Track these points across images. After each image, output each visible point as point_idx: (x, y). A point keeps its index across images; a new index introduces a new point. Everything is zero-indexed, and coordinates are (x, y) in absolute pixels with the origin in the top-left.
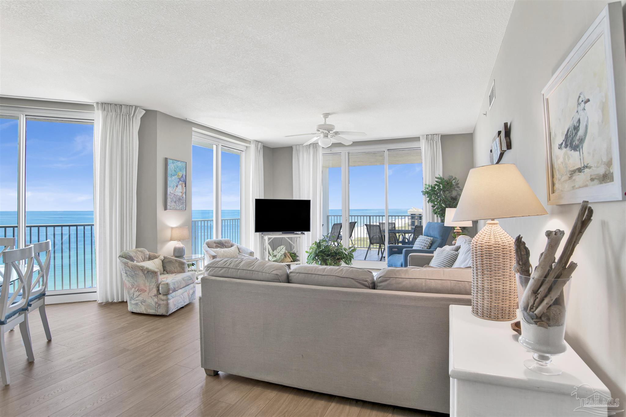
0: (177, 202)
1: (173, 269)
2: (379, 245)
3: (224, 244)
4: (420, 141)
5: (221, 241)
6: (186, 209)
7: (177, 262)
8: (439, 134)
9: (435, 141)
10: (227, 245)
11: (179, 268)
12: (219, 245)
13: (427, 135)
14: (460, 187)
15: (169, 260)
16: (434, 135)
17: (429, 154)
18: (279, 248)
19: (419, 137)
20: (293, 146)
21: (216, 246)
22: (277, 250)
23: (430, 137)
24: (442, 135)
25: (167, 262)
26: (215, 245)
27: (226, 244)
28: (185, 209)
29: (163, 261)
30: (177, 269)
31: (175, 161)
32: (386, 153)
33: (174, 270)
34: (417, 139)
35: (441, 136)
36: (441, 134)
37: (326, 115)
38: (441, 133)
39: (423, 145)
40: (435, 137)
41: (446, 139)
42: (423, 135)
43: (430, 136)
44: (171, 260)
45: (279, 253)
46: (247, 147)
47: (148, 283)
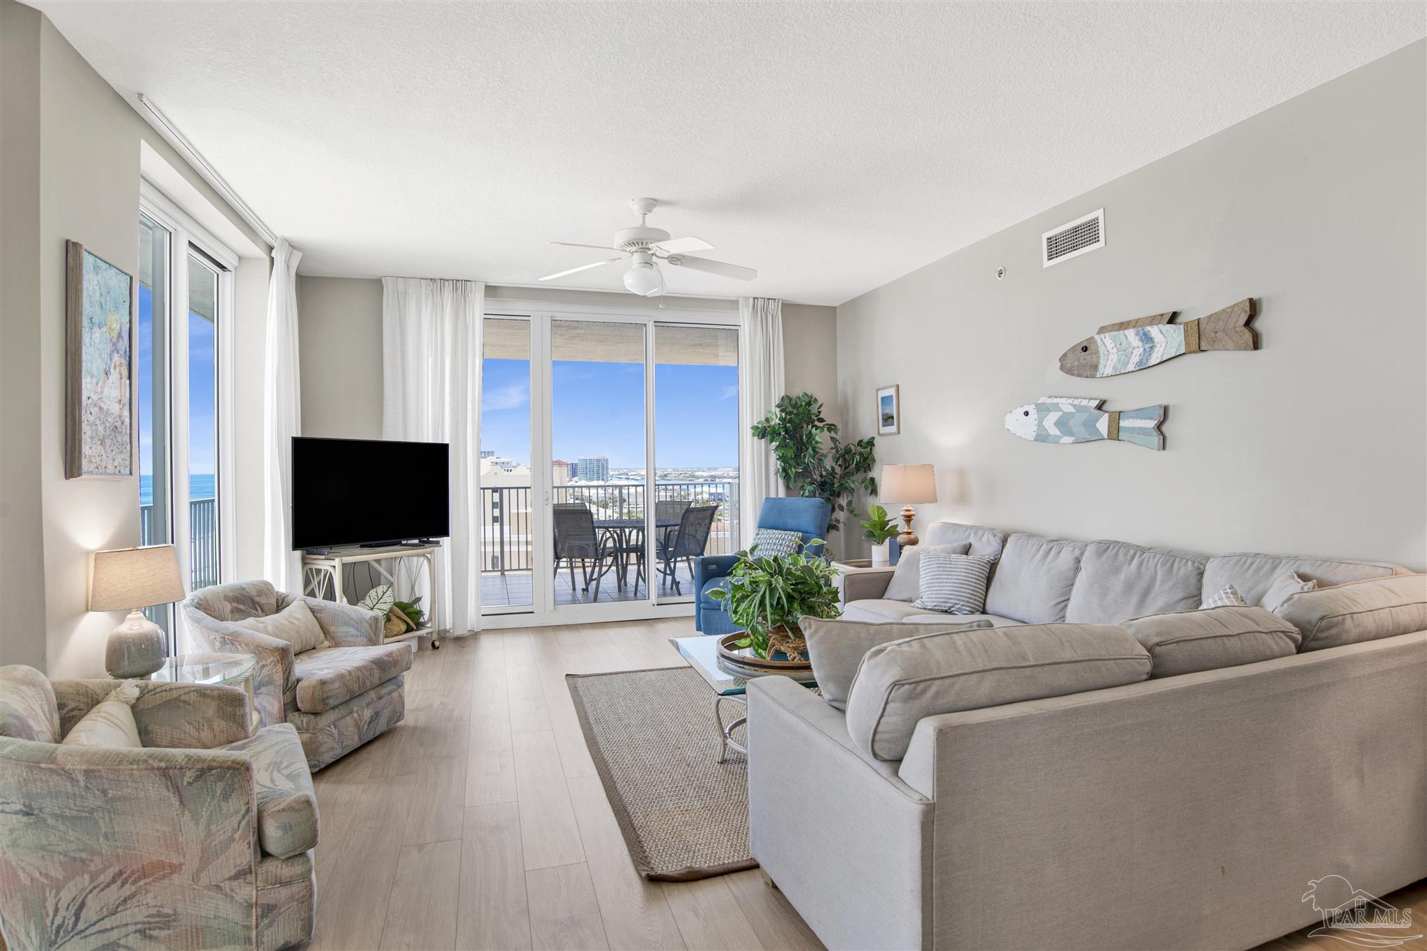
0: (108, 442)
1: (193, 732)
2: (580, 560)
3: (257, 599)
4: (738, 309)
5: (244, 589)
6: (131, 470)
7: (209, 701)
8: (779, 300)
9: (770, 315)
10: (265, 602)
11: (220, 724)
12: (241, 607)
13: (754, 298)
14: (825, 421)
15: (169, 696)
16: (769, 299)
17: (758, 342)
18: (373, 593)
19: (738, 301)
20: (383, 279)
21: (232, 611)
22: (368, 601)
23: (760, 305)
24: (784, 302)
25: (159, 707)
26: (228, 607)
27: (263, 600)
28: (128, 471)
29: (134, 708)
30: (211, 727)
31: (104, 266)
32: (651, 329)
33: (196, 734)
34: (733, 304)
35: (782, 304)
36: (783, 300)
37: (651, 204)
38: (785, 298)
39: (745, 322)
40: (772, 305)
41: (793, 311)
42: (746, 298)
43: (760, 302)
44: (175, 694)
45: (372, 609)
46: (240, 258)
47: (197, 824)
